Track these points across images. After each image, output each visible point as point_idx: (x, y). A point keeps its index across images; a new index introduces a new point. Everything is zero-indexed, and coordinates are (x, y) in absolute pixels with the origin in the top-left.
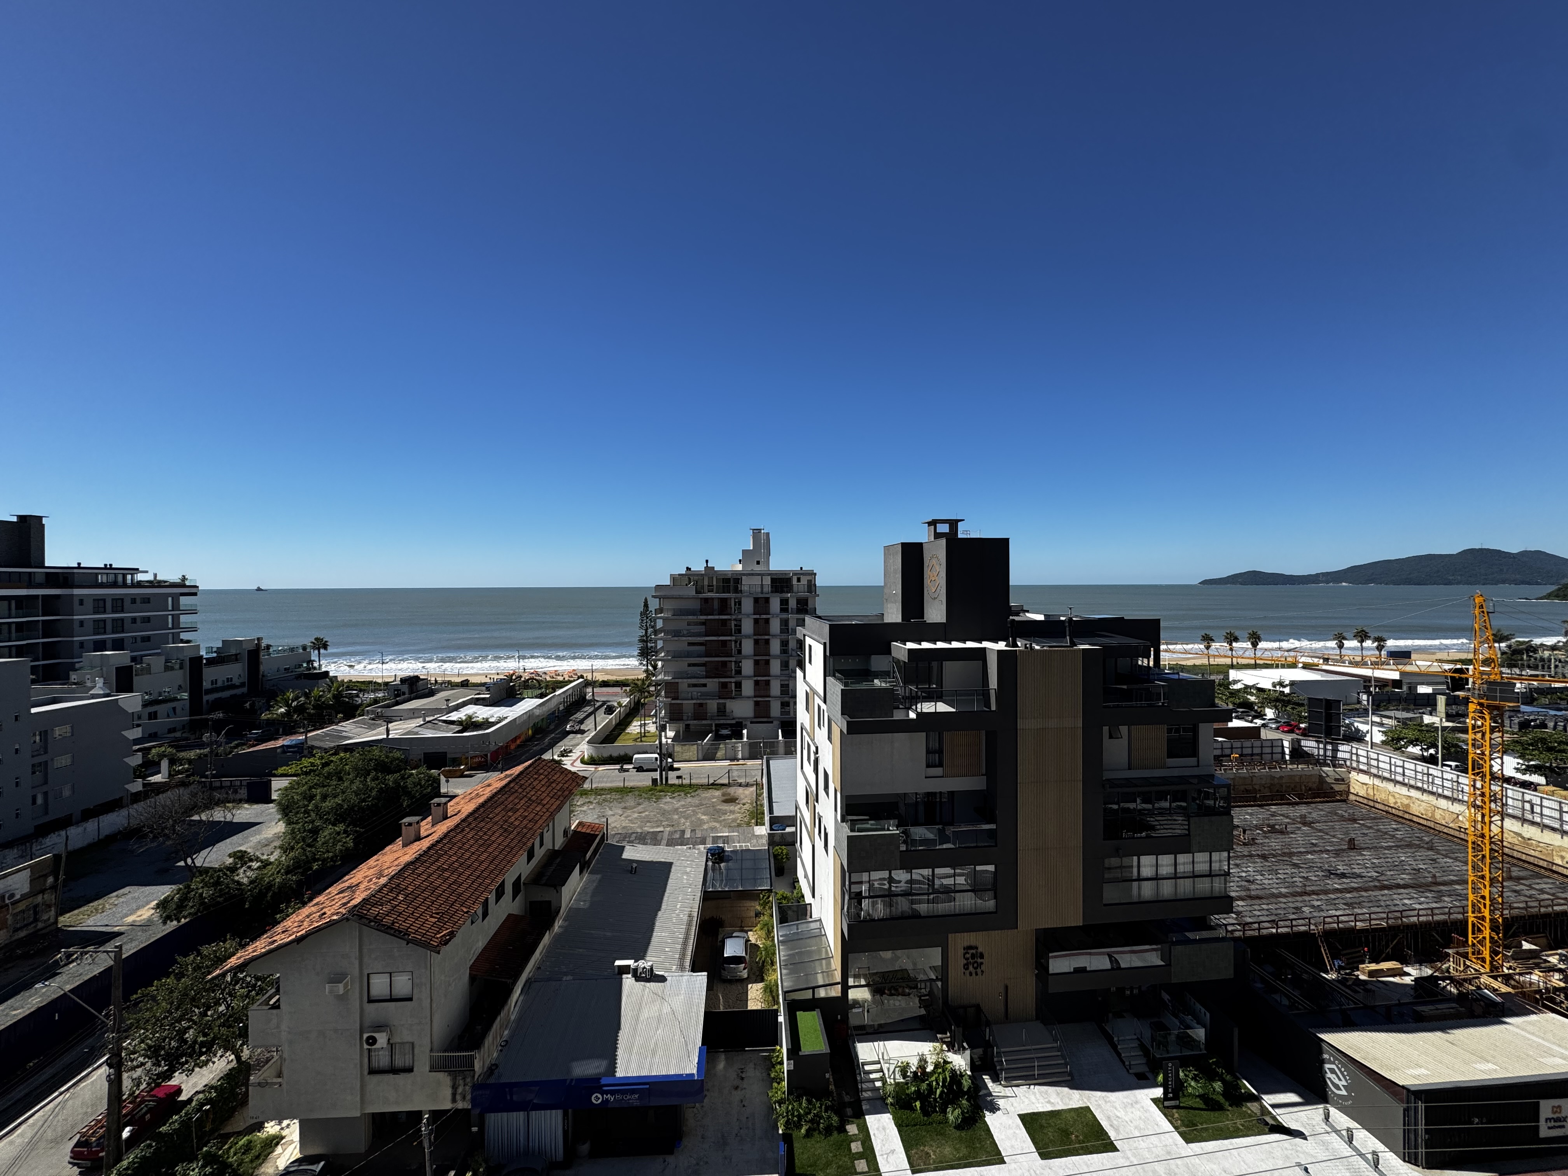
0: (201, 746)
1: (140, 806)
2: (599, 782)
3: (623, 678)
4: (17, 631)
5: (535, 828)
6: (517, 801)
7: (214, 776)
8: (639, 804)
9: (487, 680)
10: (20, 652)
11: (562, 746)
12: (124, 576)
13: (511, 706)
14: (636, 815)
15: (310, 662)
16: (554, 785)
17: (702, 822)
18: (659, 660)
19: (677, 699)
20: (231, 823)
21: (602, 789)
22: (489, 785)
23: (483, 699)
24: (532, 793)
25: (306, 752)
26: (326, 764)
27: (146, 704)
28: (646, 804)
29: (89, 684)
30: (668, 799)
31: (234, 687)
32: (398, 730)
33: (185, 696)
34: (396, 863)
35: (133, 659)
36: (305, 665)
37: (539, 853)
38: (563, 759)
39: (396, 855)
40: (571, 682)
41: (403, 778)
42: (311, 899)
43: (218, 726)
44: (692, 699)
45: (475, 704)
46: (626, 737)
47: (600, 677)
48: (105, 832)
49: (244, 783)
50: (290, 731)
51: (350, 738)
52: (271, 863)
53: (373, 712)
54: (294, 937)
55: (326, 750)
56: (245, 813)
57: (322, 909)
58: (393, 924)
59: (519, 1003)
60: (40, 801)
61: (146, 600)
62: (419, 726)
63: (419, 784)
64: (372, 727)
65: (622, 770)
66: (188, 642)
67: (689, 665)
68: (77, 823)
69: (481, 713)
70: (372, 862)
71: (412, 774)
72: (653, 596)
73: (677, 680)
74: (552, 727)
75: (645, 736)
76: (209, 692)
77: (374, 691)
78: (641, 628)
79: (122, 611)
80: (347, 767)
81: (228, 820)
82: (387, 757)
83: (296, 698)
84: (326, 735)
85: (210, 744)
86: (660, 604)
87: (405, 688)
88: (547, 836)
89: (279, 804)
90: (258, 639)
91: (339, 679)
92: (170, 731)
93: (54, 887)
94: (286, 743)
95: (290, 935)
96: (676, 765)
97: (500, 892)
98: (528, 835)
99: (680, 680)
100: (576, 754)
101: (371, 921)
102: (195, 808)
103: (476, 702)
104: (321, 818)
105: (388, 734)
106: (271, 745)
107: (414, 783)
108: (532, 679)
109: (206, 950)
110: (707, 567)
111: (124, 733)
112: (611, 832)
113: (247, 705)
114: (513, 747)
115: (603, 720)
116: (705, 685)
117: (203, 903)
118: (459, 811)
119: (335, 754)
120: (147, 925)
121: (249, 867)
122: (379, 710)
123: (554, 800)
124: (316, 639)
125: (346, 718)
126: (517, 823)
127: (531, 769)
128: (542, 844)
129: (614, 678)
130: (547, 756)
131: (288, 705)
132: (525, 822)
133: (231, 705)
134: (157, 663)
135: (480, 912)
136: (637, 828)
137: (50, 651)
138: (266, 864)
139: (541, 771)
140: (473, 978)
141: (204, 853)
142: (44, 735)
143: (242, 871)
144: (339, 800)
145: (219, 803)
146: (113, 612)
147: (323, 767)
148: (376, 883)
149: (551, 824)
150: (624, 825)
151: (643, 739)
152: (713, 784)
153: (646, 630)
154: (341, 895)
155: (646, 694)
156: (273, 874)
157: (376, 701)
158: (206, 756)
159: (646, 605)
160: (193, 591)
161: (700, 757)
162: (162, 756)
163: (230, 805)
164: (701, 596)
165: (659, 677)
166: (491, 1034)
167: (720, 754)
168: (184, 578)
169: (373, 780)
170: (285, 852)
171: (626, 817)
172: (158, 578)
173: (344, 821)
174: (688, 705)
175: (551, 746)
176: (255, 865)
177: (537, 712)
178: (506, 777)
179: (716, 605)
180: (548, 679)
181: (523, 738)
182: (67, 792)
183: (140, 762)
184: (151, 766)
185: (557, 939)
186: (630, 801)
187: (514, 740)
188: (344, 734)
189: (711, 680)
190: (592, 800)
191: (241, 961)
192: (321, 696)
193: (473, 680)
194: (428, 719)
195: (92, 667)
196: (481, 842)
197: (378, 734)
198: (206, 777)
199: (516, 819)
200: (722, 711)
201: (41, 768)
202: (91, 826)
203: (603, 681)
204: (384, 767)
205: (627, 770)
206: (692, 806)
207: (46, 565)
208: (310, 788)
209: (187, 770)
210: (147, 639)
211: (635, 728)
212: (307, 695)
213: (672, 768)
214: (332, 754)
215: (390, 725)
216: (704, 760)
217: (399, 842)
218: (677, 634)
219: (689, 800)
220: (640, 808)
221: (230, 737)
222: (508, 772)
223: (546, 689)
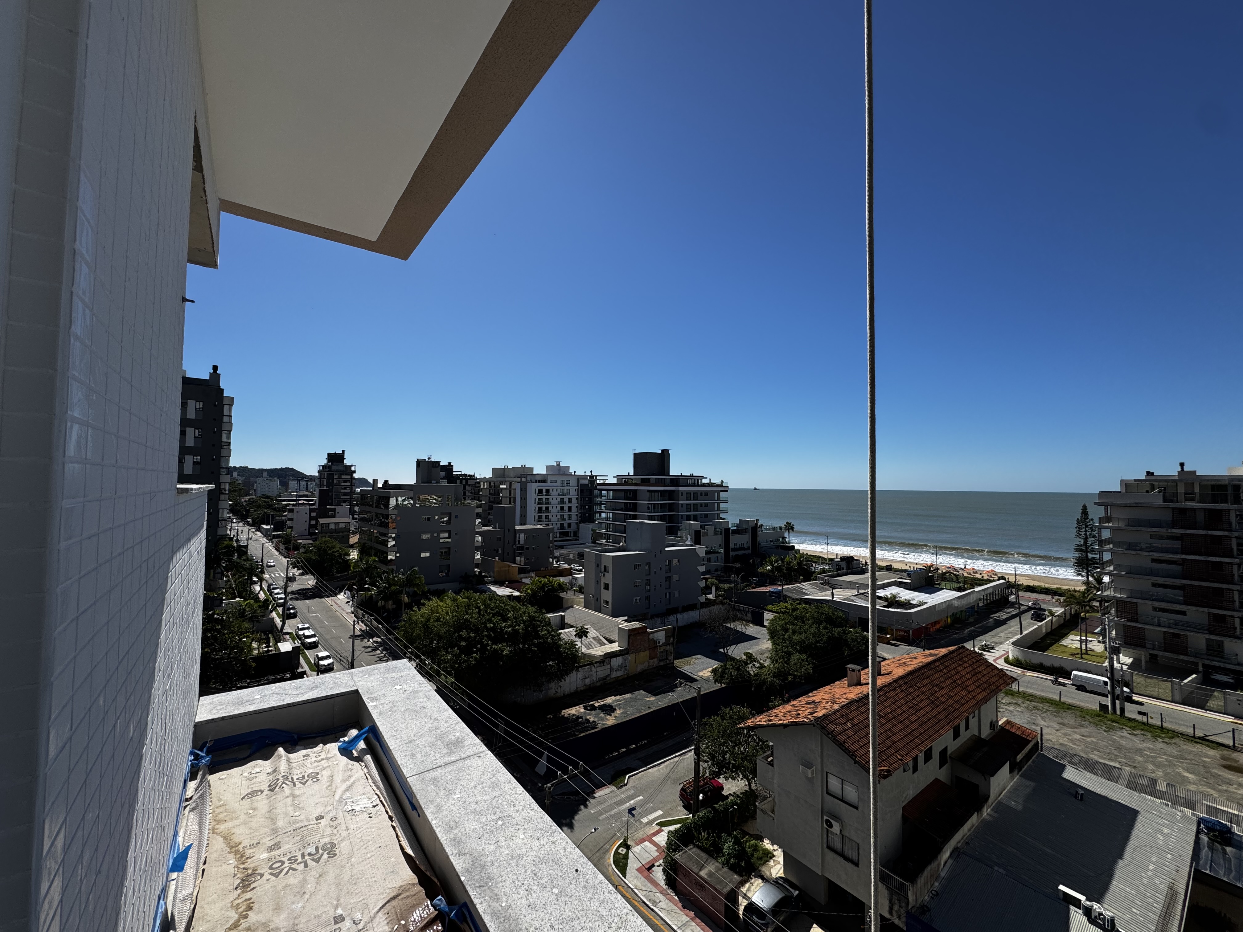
0: (730, 582)
1: (704, 611)
2: (1027, 687)
3: (1055, 586)
4: (661, 508)
5: (961, 710)
6: (942, 679)
7: (736, 602)
8: (1082, 726)
9: (907, 568)
10: (661, 518)
11: (983, 640)
12: (698, 480)
13: (930, 593)
14: (1078, 737)
15: (784, 538)
16: (979, 676)
17: (1185, 780)
18: (1106, 574)
19: (1137, 621)
20: (744, 634)
21: (1032, 696)
22: (915, 658)
23: (905, 583)
24: (958, 677)
25: (782, 599)
26: (794, 610)
27: (707, 553)
28: (1091, 729)
29: (685, 538)
30: (1125, 734)
31: (744, 549)
32: (840, 595)
33: (722, 550)
34: (845, 696)
35: (701, 526)
36: (781, 539)
37: (965, 735)
38: (985, 653)
39: (844, 690)
40: (991, 581)
41: (844, 631)
42: (788, 701)
43: (737, 572)
44: (1159, 625)
45: (898, 586)
46: (1061, 649)
47: (1025, 582)
48: (691, 621)
49: (750, 610)
50: (773, 583)
51: (808, 595)
52: (765, 667)
53: (823, 579)
54: (781, 722)
55: (794, 600)
56: (751, 630)
57: (798, 710)
58: (844, 742)
59: (948, 865)
60: (668, 597)
61: (706, 493)
62: (855, 596)
63: (856, 640)
64: (822, 590)
65: (1055, 682)
66: (724, 519)
67: (1154, 585)
68: (680, 613)
69: (905, 595)
70: (827, 688)
71: (851, 631)
72: (1095, 503)
73: (1135, 600)
74: (971, 620)
75: (1086, 654)
76: (733, 550)
77: (823, 564)
78: (1079, 535)
79: (697, 500)
80: (807, 615)
81: (744, 631)
82: (834, 614)
83: (776, 561)
84: (794, 589)
85: (734, 582)
86: (1106, 512)
87: (844, 565)
88: (973, 722)
89: (769, 629)
90: (757, 520)
91: (801, 552)
92: (716, 570)
93: (673, 644)
94: (772, 589)
95: (779, 720)
96: (1135, 698)
97: (928, 756)
98: (955, 714)
99: (1140, 601)
100: (999, 651)
101: (829, 734)
102: (728, 619)
103: (899, 584)
104: (792, 646)
105: (833, 597)
106: (763, 589)
107: (852, 639)
108: (949, 572)
109: (736, 708)
110: (1182, 472)
111: (698, 568)
112: (1046, 744)
113: (751, 561)
114: (932, 630)
115: (1031, 627)
116: (1183, 613)
117: (732, 679)
118: (891, 673)
119: (800, 604)
120: (707, 680)
121: (754, 665)
122: (826, 578)
123: (979, 690)
124: (787, 523)
125: (806, 580)
126: (943, 700)
127: (955, 654)
128: (967, 728)
129: (1042, 584)
130: (969, 645)
131: (772, 565)
132: (951, 701)
133: (742, 559)
134: (710, 529)
135: (911, 764)
136: (1078, 749)
137: (671, 519)
138: (762, 666)
139: (966, 659)
140: (905, 818)
141: (733, 647)
142: (670, 562)
143: (750, 666)
144: (803, 637)
145: (741, 619)
146: (694, 500)
147: (792, 611)
148: (831, 707)
149: (977, 712)
150: (1061, 741)
151: (1084, 656)
152: (1199, 738)
153: (1086, 539)
154: (809, 706)
155: (1088, 608)
156: (766, 675)
157: (824, 571)
158: (732, 588)
159: (1085, 512)
160: (725, 489)
161: (1177, 697)
162: (713, 584)
163: (744, 622)
164: (1172, 505)
165: (1107, 593)
166: (923, 876)
167: (1211, 704)
168: (722, 482)
169: (825, 628)
170: (772, 662)
171: (1063, 734)
172: (712, 481)
173: (805, 652)
174: (1154, 632)
175: (972, 637)
176: (757, 665)
177: (956, 603)
178: (931, 655)
179: (1200, 517)
180: (966, 575)
181: (942, 624)
182: (677, 595)
183: (704, 585)
184: (707, 590)
185: (984, 824)
186: (1069, 718)
187: (935, 623)
188: (804, 591)
189: (1194, 608)
190: (1019, 702)
191: (753, 724)
192: (790, 562)
193: (895, 566)
194: (861, 591)
195: (686, 529)
196: (910, 704)
197: (825, 595)
198: (732, 601)
199: (942, 696)
200: (1216, 650)
201: (668, 579)
202: (685, 615)
203: (1028, 586)
204: (832, 621)
205: (1064, 685)
206: (1165, 754)
207: (671, 474)
208: (786, 623)
209: (724, 595)
210: (706, 516)
211: (1072, 641)
212: (782, 560)
213: (1129, 700)
214: (797, 604)
215: (834, 591)
216: (1183, 703)
217: (845, 681)
218: (1132, 547)
219: (1160, 745)
220: (1083, 730)
221: (744, 579)
222: (932, 651)
223: (964, 584)
